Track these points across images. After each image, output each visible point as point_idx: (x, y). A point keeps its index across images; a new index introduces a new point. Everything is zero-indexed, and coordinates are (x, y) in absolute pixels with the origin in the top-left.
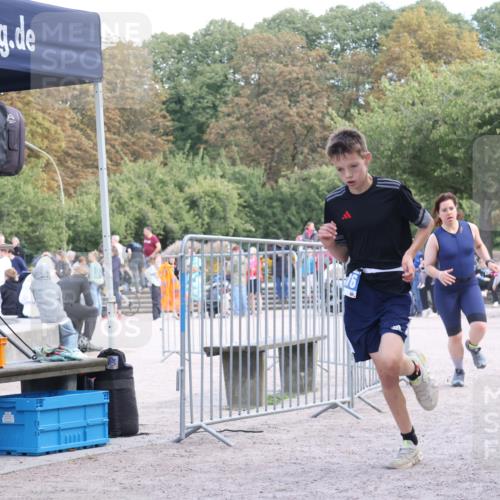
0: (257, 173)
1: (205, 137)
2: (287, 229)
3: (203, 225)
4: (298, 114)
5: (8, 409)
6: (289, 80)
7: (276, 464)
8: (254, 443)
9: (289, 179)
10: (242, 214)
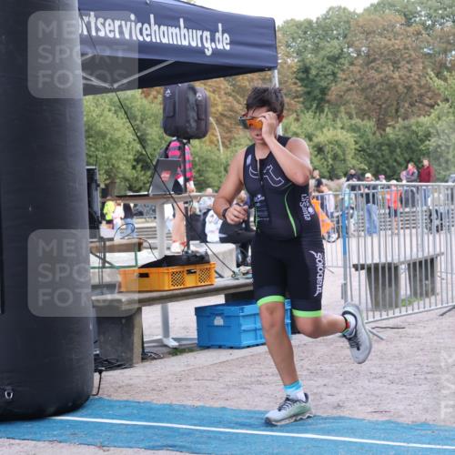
0: (369, 125)
1: (327, 98)
2: (394, 167)
3: (328, 166)
4: (401, 77)
5: (217, 315)
6: (392, 51)
7: (420, 353)
8: (401, 337)
9: (394, 128)
10: (358, 157)
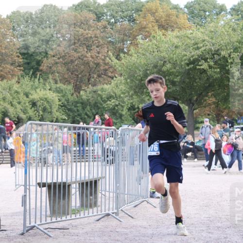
0: (69, 88)
1: (41, 68)
2: (85, 118)
3: (39, 116)
4: (91, 56)
6: (87, 38)
8: (64, 235)
9: (86, 91)
10: (60, 110)
